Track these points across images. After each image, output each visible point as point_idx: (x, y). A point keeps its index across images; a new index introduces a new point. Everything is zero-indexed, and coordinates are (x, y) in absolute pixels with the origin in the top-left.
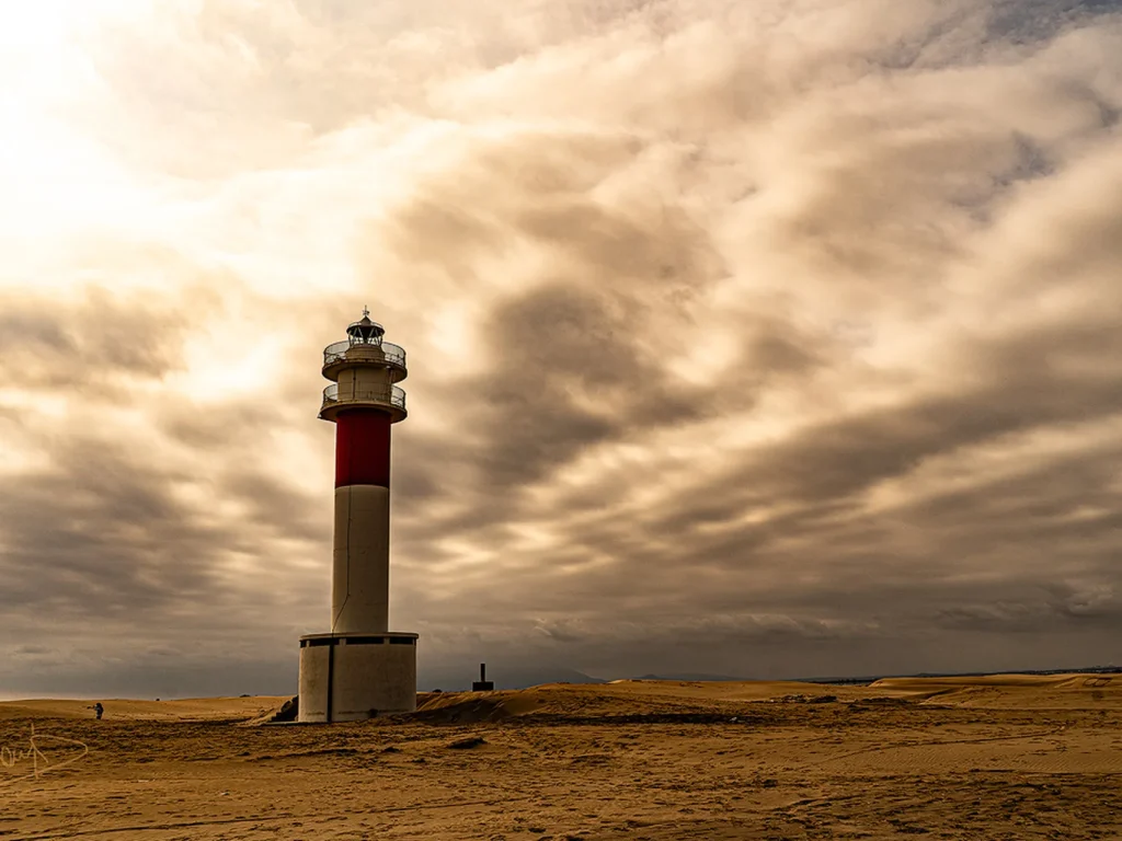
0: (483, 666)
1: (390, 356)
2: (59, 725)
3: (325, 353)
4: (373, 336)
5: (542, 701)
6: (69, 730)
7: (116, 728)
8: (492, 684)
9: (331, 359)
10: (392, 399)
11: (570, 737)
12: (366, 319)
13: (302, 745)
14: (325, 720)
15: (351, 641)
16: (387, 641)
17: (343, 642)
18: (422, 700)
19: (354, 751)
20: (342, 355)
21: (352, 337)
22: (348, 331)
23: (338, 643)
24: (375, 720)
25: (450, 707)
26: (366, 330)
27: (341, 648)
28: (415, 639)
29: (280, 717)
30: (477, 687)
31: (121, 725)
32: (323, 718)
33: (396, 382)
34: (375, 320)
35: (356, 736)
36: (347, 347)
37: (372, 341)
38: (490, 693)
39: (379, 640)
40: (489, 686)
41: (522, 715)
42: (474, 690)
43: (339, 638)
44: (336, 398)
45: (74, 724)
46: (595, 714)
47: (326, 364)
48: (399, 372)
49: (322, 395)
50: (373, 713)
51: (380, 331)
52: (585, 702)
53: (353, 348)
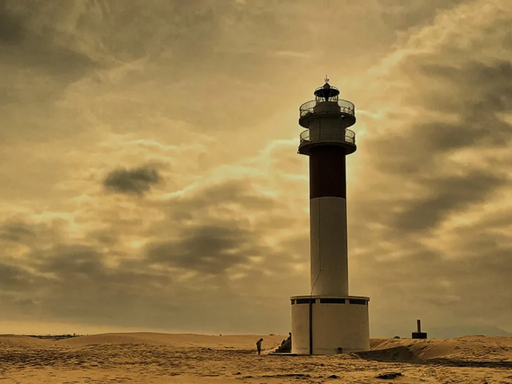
0: (419, 321)
1: (344, 108)
2: (145, 349)
3: (300, 110)
4: (331, 96)
5: (457, 348)
6: (150, 352)
7: (177, 352)
8: (426, 334)
9: (304, 114)
10: (346, 138)
11: (466, 375)
12: (327, 84)
13: (283, 369)
14: (309, 353)
15: (324, 301)
16: (347, 302)
17: (318, 301)
18: (375, 343)
19: (308, 376)
20: (312, 110)
21: (317, 97)
22: (315, 93)
23: (315, 302)
24: (339, 355)
25: (395, 349)
26: (327, 92)
27: (317, 305)
28: (368, 301)
29: (281, 350)
30: (415, 336)
31: (180, 350)
32: (308, 352)
33: (348, 126)
34: (333, 85)
35: (322, 365)
36: (314, 104)
37: (331, 99)
38: (422, 340)
39: (342, 301)
40: (424, 336)
41: (443, 357)
42: (413, 338)
43: (315, 299)
44: (308, 139)
45: (154, 349)
46: (497, 359)
47: (301, 117)
48: (350, 119)
49: (299, 137)
50: (340, 350)
51: (336, 92)
52: (490, 350)
53: (319, 105)
